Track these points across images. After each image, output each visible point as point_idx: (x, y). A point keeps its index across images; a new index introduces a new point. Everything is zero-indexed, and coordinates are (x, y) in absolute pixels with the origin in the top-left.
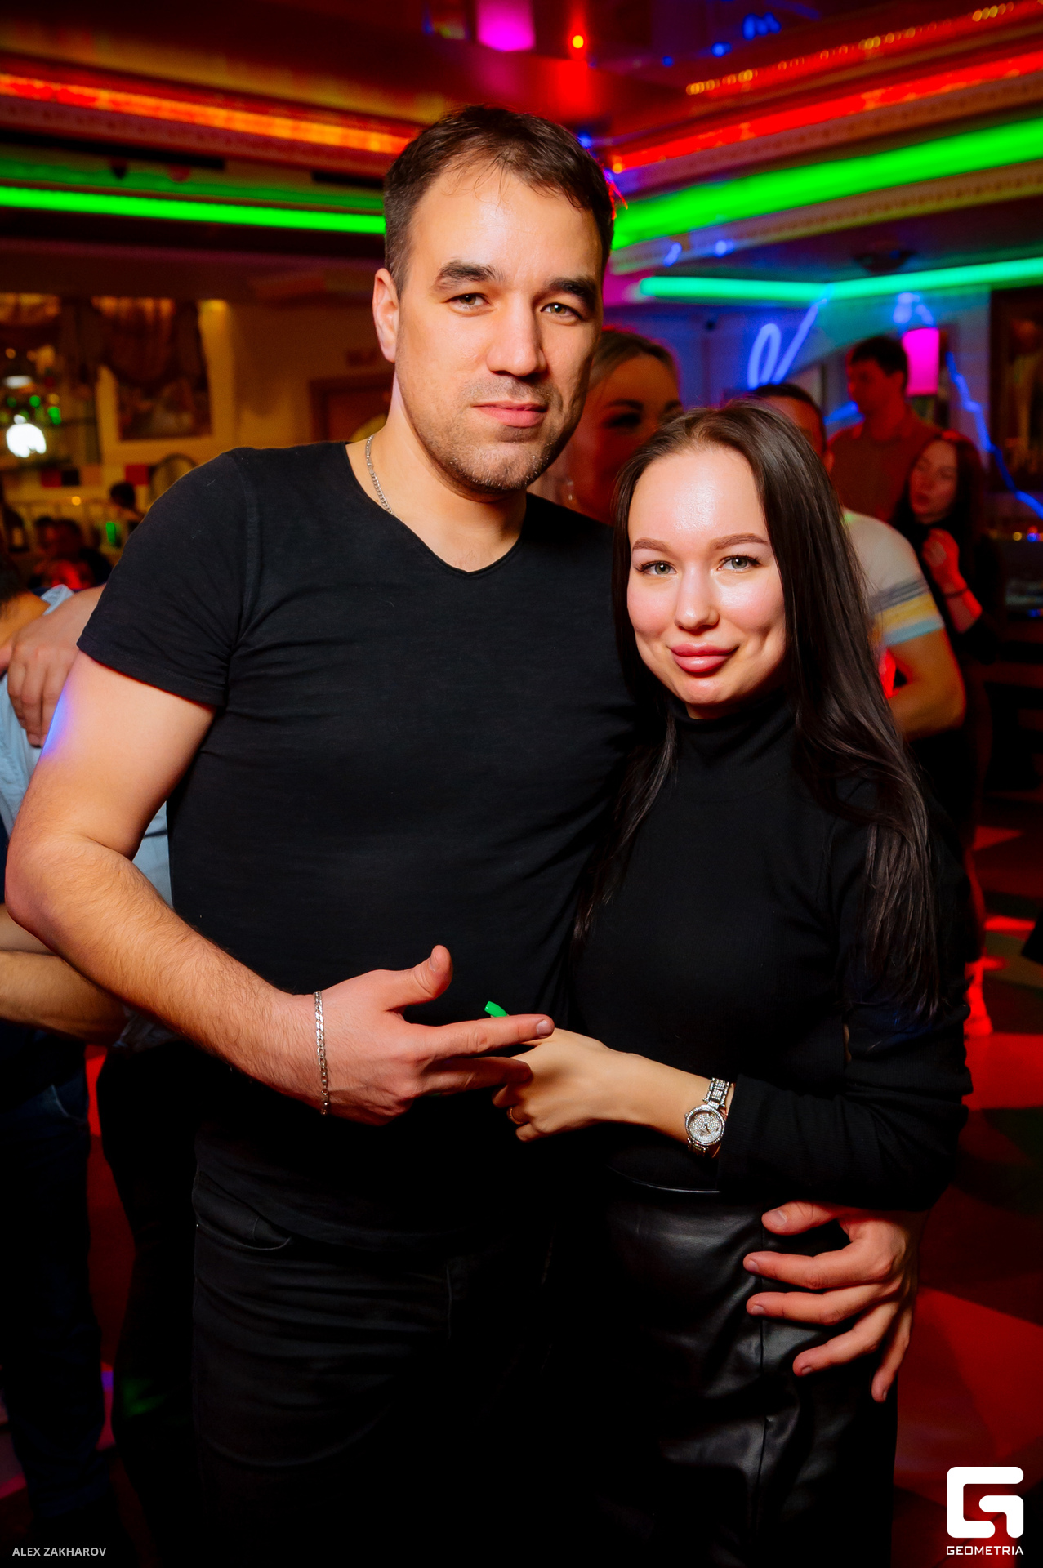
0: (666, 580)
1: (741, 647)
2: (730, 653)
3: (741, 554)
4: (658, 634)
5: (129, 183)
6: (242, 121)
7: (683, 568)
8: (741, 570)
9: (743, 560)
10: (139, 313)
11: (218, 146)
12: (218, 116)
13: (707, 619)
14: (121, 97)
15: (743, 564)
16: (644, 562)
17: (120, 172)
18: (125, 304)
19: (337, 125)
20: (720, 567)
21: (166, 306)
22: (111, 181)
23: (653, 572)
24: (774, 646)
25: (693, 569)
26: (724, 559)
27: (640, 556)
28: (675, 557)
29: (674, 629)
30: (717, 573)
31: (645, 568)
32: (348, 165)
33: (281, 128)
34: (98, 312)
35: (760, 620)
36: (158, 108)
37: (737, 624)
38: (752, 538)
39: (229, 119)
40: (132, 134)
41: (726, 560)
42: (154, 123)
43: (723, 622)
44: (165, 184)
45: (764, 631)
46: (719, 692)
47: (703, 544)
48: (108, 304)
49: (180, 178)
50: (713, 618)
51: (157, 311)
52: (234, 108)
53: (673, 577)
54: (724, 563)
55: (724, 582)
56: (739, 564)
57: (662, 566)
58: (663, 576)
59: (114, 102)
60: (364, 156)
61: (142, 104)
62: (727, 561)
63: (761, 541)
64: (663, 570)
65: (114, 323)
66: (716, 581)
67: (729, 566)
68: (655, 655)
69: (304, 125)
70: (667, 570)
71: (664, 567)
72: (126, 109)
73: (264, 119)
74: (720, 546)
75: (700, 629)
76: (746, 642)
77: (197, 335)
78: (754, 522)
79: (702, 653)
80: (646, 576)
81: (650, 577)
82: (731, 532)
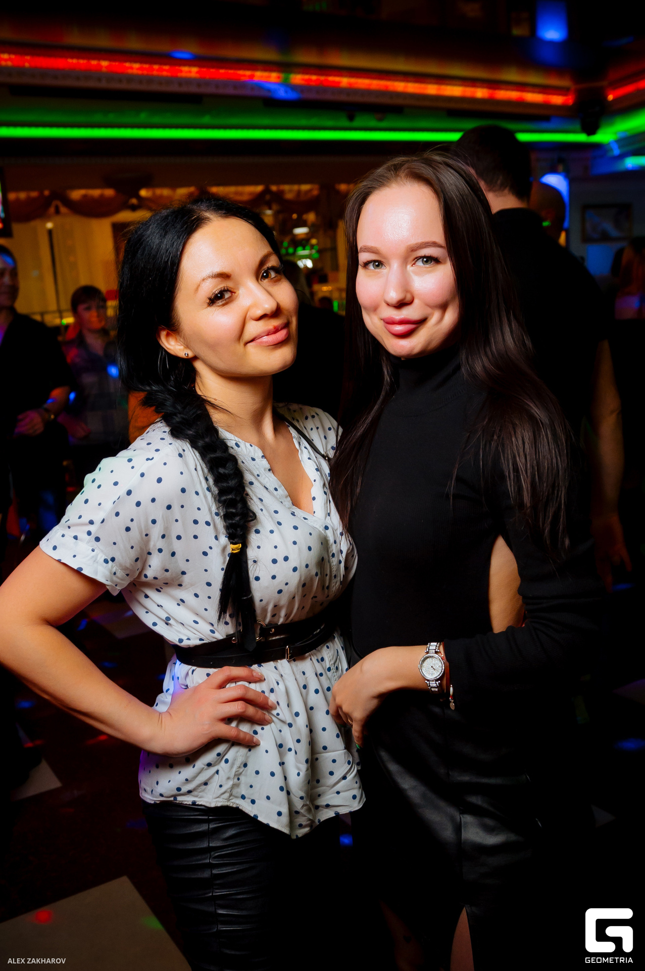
0: (379, 273)
1: (429, 319)
2: (422, 322)
3: (427, 255)
4: (375, 309)
5: (356, 123)
6: (412, 87)
7: (389, 265)
8: (427, 266)
9: (429, 259)
11: (399, 101)
12: (400, 86)
13: (404, 299)
14: (353, 80)
15: (430, 262)
16: (365, 261)
17: (351, 118)
19: (460, 85)
20: (414, 264)
22: (347, 123)
23: (371, 267)
24: (450, 317)
25: (395, 265)
26: (416, 258)
27: (363, 257)
28: (385, 258)
29: (384, 305)
30: (412, 268)
31: (366, 265)
32: (465, 106)
33: (432, 89)
34: (338, 192)
35: (440, 300)
36: (370, 85)
37: (425, 302)
38: (435, 244)
39: (406, 87)
40: (358, 99)
41: (418, 258)
42: (368, 92)
43: (416, 301)
44: (373, 123)
45: (443, 307)
47: (402, 249)
48: (343, 187)
49: (380, 120)
50: (409, 297)
52: (408, 81)
53: (384, 271)
54: (416, 261)
55: (416, 274)
56: (426, 262)
57: (377, 264)
58: (378, 270)
59: (350, 84)
60: (473, 100)
61: (363, 83)
62: (418, 260)
63: (440, 246)
64: (378, 266)
66: (412, 274)
67: (420, 263)
68: (373, 322)
69: (443, 87)
70: (380, 266)
71: (379, 264)
72: (356, 86)
73: (423, 85)
74: (413, 249)
75: (401, 305)
76: (432, 314)
78: (438, 235)
79: (402, 322)
80: (367, 270)
81: (368, 271)
82: (420, 240)
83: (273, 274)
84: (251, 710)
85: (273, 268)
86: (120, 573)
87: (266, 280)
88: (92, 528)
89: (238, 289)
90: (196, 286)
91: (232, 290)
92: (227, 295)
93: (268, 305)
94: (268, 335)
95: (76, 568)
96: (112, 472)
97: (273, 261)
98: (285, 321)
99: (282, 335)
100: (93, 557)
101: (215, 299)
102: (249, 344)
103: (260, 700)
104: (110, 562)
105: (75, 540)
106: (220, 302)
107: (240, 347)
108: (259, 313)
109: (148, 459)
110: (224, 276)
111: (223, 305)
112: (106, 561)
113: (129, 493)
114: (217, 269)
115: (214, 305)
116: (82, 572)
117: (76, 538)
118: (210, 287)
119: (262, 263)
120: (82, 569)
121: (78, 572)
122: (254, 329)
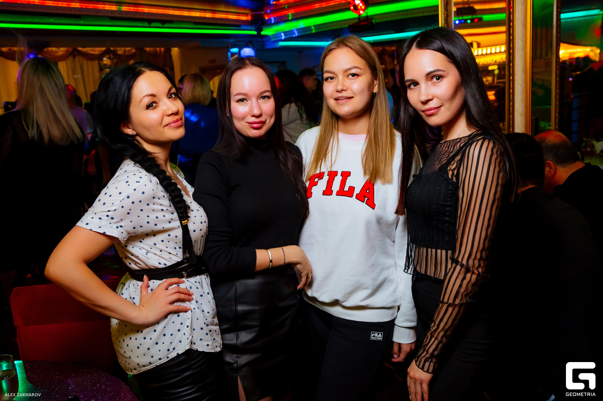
1: (266, 121)
2: (264, 123)
3: (265, 95)
4: (243, 118)
6: (177, 13)
7: (251, 100)
10: (156, 51)
11: (171, 19)
12: (172, 12)
14: (150, 9)
15: (266, 98)
17: (150, 24)
18: (152, 49)
20: (261, 99)
21: (162, 49)
22: (148, 25)
24: (273, 120)
25: (254, 100)
27: (238, 97)
28: (249, 97)
29: (249, 117)
30: (260, 101)
31: (238, 101)
32: (201, 21)
33: (186, 13)
34: (145, 51)
35: (271, 113)
36: (158, 11)
37: (266, 114)
39: (174, 12)
40: (152, 17)
42: (157, 14)
43: (263, 114)
44: (160, 25)
46: (261, 133)
48: (148, 49)
49: (164, 24)
51: (160, 50)
53: (249, 102)
59: (149, 11)
60: (205, 18)
63: (269, 92)
65: (149, 53)
66: (260, 103)
68: (241, 124)
69: (191, 13)
73: (182, 12)
74: (261, 93)
76: (267, 119)
77: (171, 56)
78: (268, 88)
79: (257, 123)
82: (264, 90)
83: (173, 96)
84: (182, 296)
85: (174, 93)
86: (125, 233)
87: (171, 99)
88: (109, 213)
89: (159, 102)
90: (140, 100)
91: (157, 102)
92: (154, 105)
93: (174, 110)
94: (173, 123)
95: (102, 233)
96: (116, 188)
97: (173, 90)
98: (181, 117)
99: (179, 123)
100: (110, 226)
101: (149, 107)
102: (165, 127)
103: (186, 292)
104: (119, 227)
105: (100, 220)
106: (152, 108)
107: (161, 129)
108: (170, 112)
109: (137, 182)
110: (153, 95)
111: (153, 109)
112: (117, 227)
113: (128, 197)
114: (150, 93)
115: (149, 109)
116: (106, 234)
117: (100, 219)
118: (147, 100)
119: (170, 90)
120: (105, 233)
121: (104, 234)
122: (167, 120)
